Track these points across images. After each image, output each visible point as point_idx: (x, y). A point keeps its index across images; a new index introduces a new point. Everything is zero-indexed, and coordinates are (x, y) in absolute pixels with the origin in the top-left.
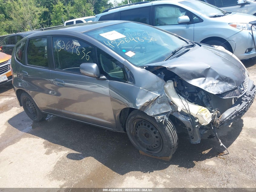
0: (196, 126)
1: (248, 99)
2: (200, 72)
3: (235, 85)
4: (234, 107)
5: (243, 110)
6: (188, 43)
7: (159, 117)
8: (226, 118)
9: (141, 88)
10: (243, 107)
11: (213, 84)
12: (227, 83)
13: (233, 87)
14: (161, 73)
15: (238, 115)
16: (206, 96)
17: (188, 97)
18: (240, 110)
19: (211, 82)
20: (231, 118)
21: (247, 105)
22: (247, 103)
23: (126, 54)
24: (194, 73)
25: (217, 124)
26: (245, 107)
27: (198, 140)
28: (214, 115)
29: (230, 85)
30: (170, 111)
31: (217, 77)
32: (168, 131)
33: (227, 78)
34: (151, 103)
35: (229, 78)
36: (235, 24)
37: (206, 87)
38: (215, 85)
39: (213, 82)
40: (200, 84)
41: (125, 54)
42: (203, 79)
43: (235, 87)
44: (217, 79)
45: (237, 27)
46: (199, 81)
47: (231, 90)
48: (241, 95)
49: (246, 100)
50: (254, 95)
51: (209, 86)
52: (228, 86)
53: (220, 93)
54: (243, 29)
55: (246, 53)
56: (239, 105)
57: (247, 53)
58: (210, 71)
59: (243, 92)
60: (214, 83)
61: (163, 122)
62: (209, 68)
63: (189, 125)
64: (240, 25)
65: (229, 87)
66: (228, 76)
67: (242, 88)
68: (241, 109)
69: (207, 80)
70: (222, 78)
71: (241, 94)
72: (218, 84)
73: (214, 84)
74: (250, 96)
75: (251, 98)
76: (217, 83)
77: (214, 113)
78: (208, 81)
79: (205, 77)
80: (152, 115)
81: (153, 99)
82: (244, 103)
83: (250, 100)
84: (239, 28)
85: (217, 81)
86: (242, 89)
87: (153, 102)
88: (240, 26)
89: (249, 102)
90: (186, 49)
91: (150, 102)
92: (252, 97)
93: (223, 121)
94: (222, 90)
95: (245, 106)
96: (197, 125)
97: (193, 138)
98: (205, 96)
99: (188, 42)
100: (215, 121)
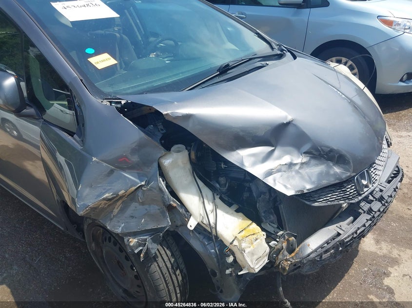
0: (228, 272)
1: (376, 206)
2: (261, 133)
3: (351, 170)
4: (338, 225)
5: (355, 235)
6: (272, 48)
7: (133, 241)
8: (309, 255)
9: (94, 159)
10: (359, 229)
11: (291, 165)
12: (331, 164)
13: (345, 175)
14: (155, 126)
15: (341, 249)
16: (267, 194)
17: (224, 189)
18: (349, 236)
19: (287, 159)
20: (321, 257)
21: (370, 222)
22: (369, 217)
23: (92, 60)
24: (241, 134)
25: (284, 269)
26: (363, 228)
27: (233, 298)
28: (278, 249)
29: (337, 170)
30: (165, 228)
31: (307, 147)
32: (158, 275)
33: (332, 150)
34: (118, 200)
35: (337, 152)
36: (392, 19)
37: (269, 173)
38: (297, 167)
39: (292, 160)
40: (254, 164)
41: (90, 60)
42: (266, 149)
43: (349, 174)
44: (304, 153)
45: (393, 27)
46: (253, 155)
47: (337, 181)
48: (360, 198)
49: (370, 211)
50: (391, 196)
51: (279, 171)
52: (332, 172)
53: (305, 191)
54: (406, 31)
55: (401, 80)
56: (351, 218)
57: (404, 82)
58: (291, 130)
59: (365, 190)
60: (295, 162)
61: (142, 256)
62: (288, 123)
63: (211, 264)
64: (400, 21)
65: (335, 174)
66: (335, 148)
67: (365, 179)
68: (353, 234)
69: (276, 153)
70: (317, 150)
71: (360, 195)
72: (304, 165)
73: (296, 164)
74: (381, 199)
75: (384, 205)
76: (302, 164)
77: (277, 242)
78: (279, 158)
79: (273, 146)
80: (119, 230)
81: (123, 192)
82: (363, 218)
83: (379, 211)
84: (397, 28)
85: (305, 159)
86: (364, 182)
87: (124, 199)
88: (399, 24)
89: (376, 216)
90: (259, 64)
91: (113, 198)
92: (387, 202)
93: (300, 262)
94: (313, 183)
95: (364, 225)
96: (230, 270)
97: (221, 292)
98: (264, 193)
99: (274, 46)
100: (278, 262)
